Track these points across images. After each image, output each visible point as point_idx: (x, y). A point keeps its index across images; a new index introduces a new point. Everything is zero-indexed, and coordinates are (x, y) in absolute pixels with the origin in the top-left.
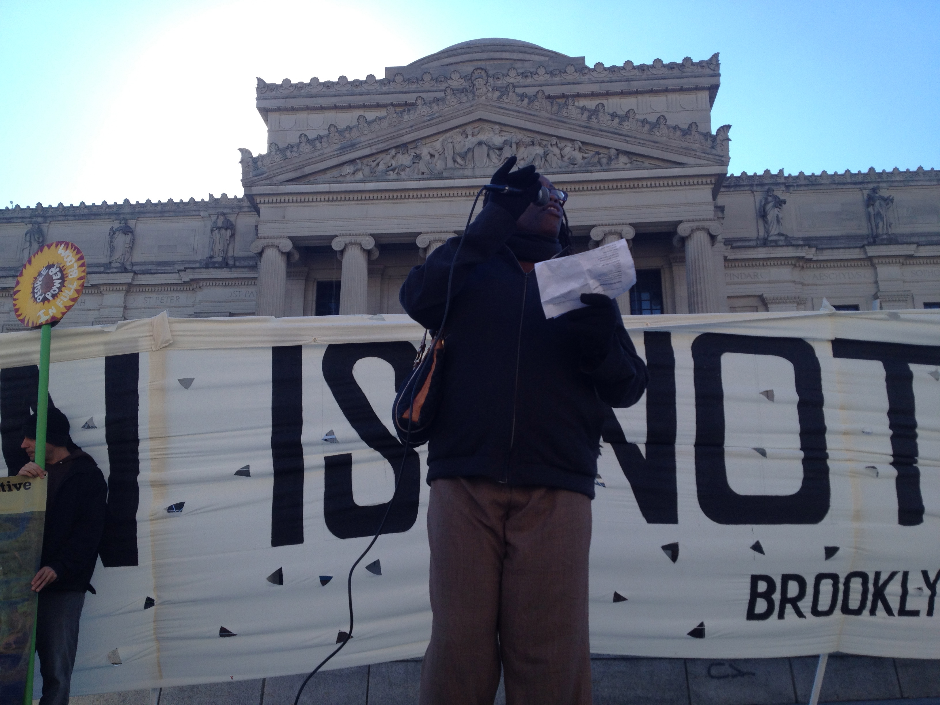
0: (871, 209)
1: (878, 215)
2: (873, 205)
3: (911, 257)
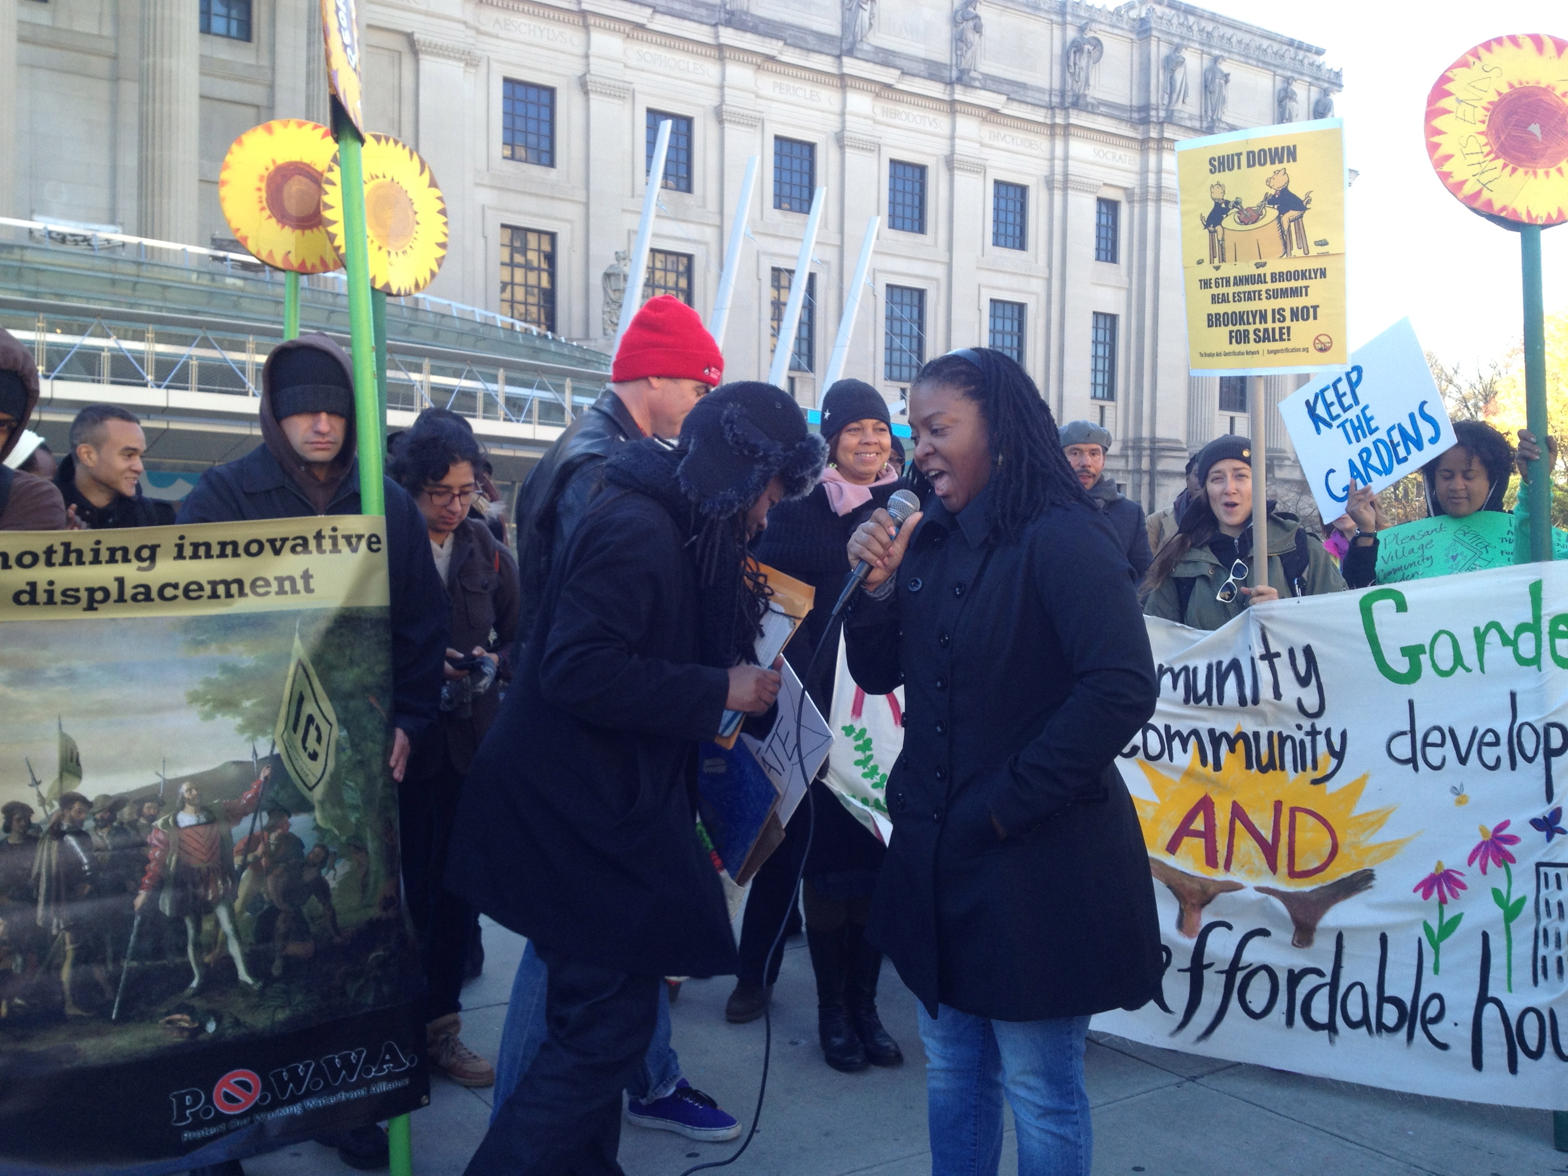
3: (641, 27)
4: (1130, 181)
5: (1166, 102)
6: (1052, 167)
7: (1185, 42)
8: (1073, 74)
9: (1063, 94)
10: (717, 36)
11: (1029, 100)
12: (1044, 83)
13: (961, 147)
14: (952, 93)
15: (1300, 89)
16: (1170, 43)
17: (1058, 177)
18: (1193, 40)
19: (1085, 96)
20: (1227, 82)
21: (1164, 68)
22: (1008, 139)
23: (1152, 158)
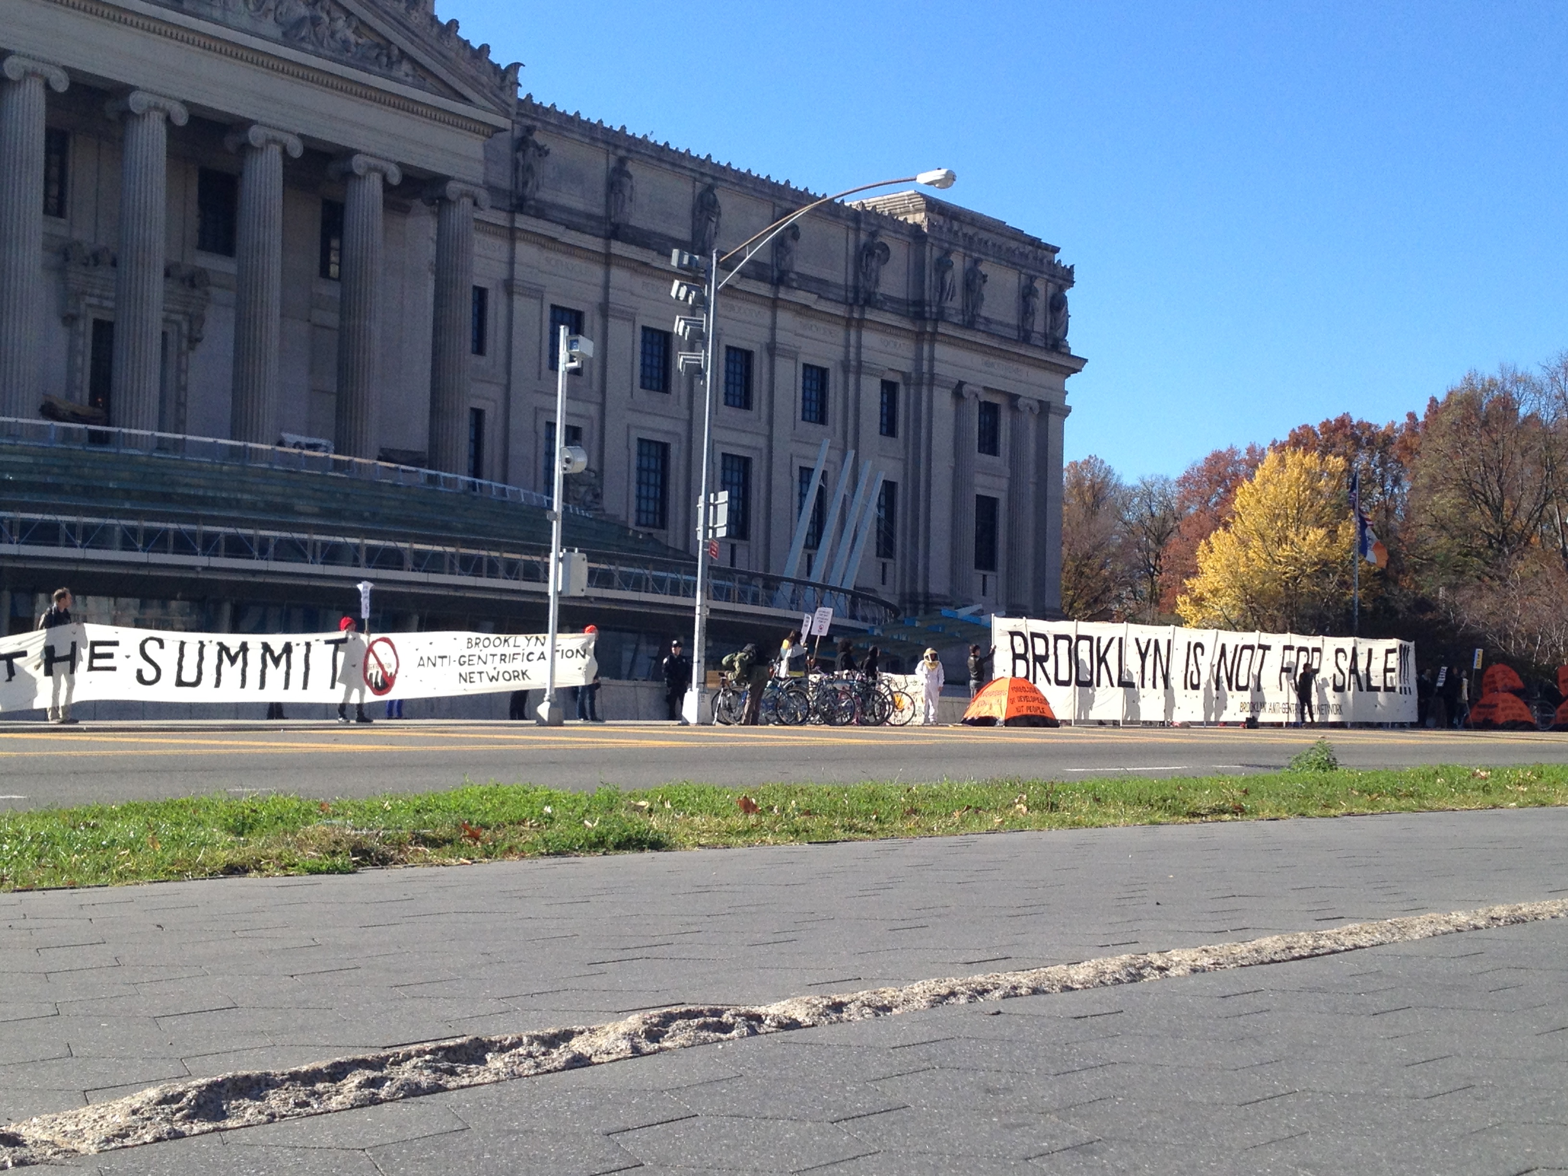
0: (520, 155)
1: (529, 169)
2: (524, 151)
3: (554, 240)
4: (906, 366)
5: (937, 298)
6: (847, 353)
7: (953, 247)
8: (864, 274)
9: (856, 289)
10: (608, 247)
11: (831, 296)
12: (841, 281)
13: (780, 337)
14: (777, 292)
15: (1039, 285)
16: (941, 248)
17: (853, 363)
18: (959, 246)
19: (875, 293)
20: (985, 281)
21: (936, 270)
22: (814, 328)
23: (926, 348)
